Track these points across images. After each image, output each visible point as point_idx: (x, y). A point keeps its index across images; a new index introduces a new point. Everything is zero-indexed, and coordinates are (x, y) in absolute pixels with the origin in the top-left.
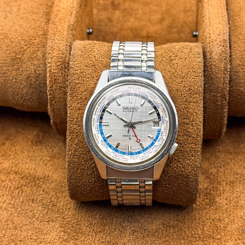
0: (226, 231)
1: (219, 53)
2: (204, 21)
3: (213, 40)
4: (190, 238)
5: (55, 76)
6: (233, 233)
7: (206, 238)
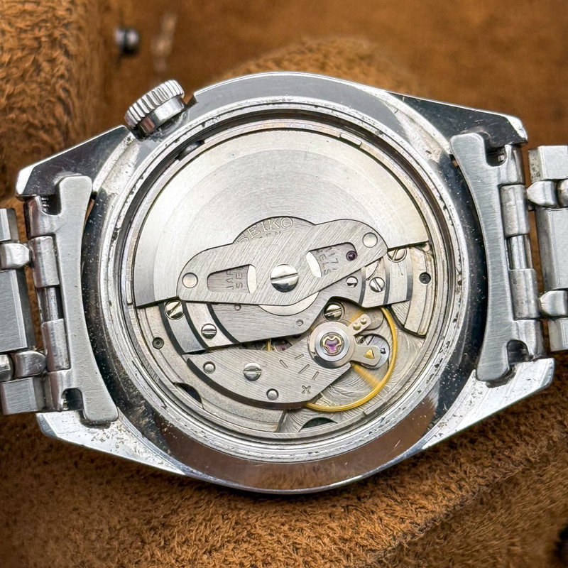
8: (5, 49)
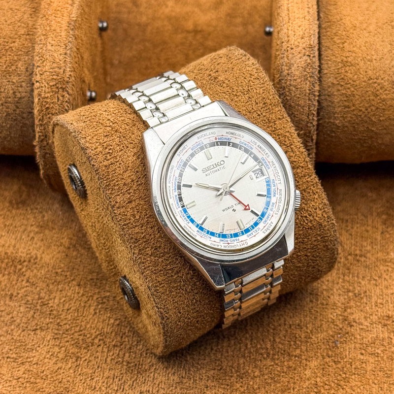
0: (309, 344)
1: (302, 67)
2: (281, 15)
3: (293, 46)
4: (253, 355)
5: (47, 103)
6: (319, 347)
7: (278, 355)
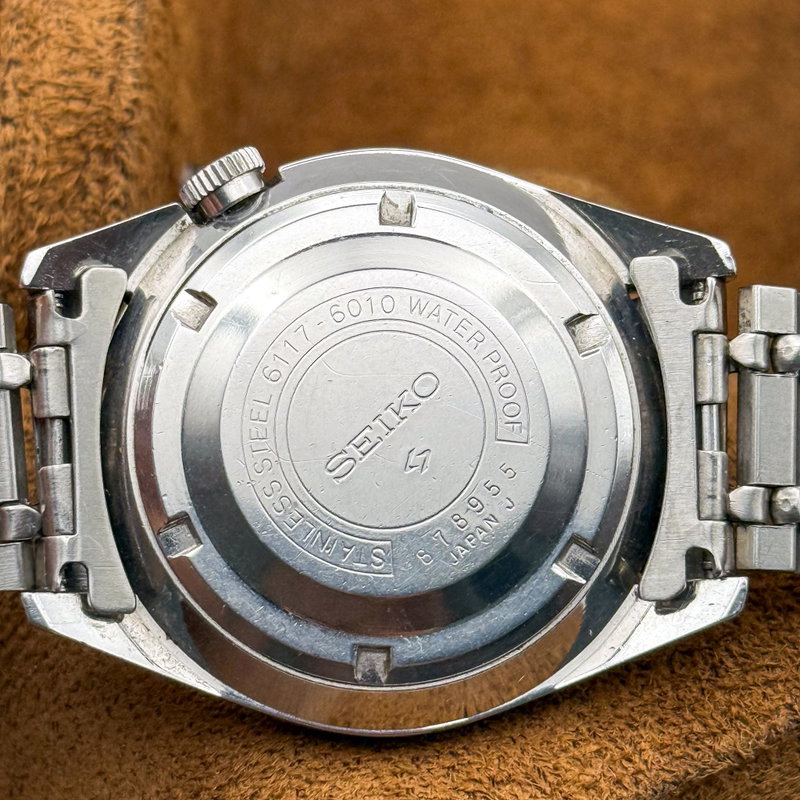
8: (39, 163)
